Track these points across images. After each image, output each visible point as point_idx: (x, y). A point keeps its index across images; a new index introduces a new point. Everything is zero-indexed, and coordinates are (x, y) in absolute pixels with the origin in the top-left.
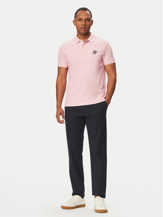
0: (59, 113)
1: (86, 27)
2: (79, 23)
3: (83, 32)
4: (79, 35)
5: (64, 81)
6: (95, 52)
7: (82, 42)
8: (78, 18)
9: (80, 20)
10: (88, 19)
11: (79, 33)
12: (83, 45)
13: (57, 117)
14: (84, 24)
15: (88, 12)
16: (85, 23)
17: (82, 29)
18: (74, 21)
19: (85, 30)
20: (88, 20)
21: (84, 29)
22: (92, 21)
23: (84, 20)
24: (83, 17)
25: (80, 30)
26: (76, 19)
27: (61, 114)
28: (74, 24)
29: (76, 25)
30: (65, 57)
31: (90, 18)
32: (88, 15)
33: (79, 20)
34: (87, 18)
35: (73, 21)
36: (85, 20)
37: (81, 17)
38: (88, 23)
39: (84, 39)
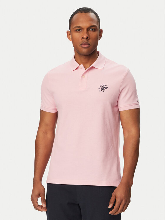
0: (37, 193)
1: (90, 41)
2: (77, 35)
3: (84, 51)
4: (78, 57)
5: (49, 136)
6: (103, 88)
7: (82, 69)
8: (74, 26)
9: (79, 30)
10: (93, 28)
11: (77, 54)
12: (83, 75)
13: (33, 199)
14: (85, 36)
15: (92, 14)
16: (88, 35)
17: (84, 46)
18: (69, 33)
19: (90, 46)
20: (92, 30)
21: (86, 46)
22: (101, 31)
23: (85, 30)
24: (84, 24)
25: (80, 47)
26: (71, 28)
27: (39, 195)
28: (69, 38)
29: (73, 39)
30: (52, 94)
31: (95, 24)
32: (92, 20)
33: (76, 30)
34: (91, 25)
35: (67, 32)
36: (88, 29)
37: (81, 25)
38: (93, 34)
39: (87, 63)
